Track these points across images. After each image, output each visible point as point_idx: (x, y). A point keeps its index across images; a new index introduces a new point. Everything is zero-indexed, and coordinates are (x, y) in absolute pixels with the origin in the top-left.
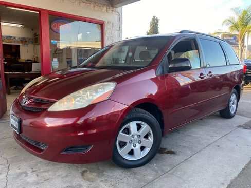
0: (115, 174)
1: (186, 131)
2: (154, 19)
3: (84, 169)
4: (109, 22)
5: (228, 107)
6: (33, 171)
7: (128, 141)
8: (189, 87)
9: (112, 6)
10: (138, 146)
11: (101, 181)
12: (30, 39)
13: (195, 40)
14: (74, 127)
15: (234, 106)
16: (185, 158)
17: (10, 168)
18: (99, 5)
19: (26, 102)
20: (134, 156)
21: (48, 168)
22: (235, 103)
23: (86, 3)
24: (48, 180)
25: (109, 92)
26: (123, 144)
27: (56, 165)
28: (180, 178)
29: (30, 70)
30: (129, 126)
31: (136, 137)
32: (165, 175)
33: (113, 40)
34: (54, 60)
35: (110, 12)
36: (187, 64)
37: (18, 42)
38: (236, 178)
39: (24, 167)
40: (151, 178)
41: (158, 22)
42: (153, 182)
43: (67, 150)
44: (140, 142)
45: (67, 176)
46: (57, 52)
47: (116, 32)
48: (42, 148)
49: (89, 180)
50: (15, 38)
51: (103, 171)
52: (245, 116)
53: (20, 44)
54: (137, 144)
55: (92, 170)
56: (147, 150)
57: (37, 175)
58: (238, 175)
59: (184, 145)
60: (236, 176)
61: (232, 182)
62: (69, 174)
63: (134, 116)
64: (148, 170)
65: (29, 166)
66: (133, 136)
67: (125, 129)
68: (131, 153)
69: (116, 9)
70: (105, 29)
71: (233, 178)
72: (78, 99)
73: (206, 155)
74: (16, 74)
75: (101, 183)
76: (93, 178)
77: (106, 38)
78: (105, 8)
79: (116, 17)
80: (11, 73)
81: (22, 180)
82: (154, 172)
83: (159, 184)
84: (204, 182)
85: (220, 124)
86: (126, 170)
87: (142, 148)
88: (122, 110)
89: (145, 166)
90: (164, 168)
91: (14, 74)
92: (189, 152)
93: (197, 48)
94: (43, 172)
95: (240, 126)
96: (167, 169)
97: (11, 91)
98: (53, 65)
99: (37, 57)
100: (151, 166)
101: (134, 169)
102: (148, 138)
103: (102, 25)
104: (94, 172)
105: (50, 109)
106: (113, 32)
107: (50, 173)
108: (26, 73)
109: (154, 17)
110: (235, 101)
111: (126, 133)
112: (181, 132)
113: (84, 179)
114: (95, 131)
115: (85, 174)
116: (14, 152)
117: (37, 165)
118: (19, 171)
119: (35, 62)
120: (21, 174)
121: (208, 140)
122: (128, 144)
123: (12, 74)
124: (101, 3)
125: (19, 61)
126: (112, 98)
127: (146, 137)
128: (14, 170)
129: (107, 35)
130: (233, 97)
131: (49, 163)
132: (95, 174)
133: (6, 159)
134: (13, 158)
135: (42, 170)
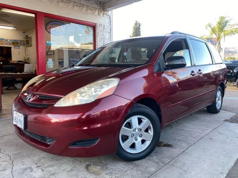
0: (118, 167)
1: (178, 126)
2: (136, 24)
3: (87, 163)
4: (100, 25)
5: (215, 103)
6: (38, 167)
7: (130, 135)
8: (177, 85)
9: (103, 10)
10: (140, 139)
11: (106, 174)
12: (21, 41)
13: (185, 40)
14: (79, 122)
15: (220, 102)
16: (182, 150)
17: (14, 164)
18: (92, 8)
19: (30, 99)
20: (136, 150)
21: (52, 163)
22: (221, 99)
23: (80, 6)
24: (54, 174)
25: (114, 87)
26: (125, 138)
27: (59, 160)
28: (180, 168)
29: (22, 70)
30: (131, 120)
31: (137, 130)
32: (166, 166)
33: (104, 42)
34: (49, 60)
35: (102, 15)
36: (182, 61)
37: (10, 44)
38: (233, 168)
39: (28, 162)
40: (153, 169)
41: (140, 26)
42: (156, 173)
43: (74, 144)
44: (141, 136)
45: (72, 170)
46: (49, 53)
47: (107, 34)
48: (49, 143)
49: (94, 173)
50: (7, 40)
51: (106, 165)
52: (229, 111)
53: (11, 46)
54: (138, 138)
55: (96, 164)
56: (148, 143)
57: (43, 170)
58: (234, 165)
59: (179, 138)
60: (233, 165)
61: (230, 171)
62: (74, 168)
63: (136, 110)
64: (150, 162)
65: (32, 162)
66: (134, 130)
67: (127, 123)
68: (133, 146)
69: (107, 13)
70: (97, 31)
71: (230, 167)
72: (84, 94)
73: (202, 147)
74: (9, 75)
75: (106, 176)
76: (98, 170)
77: (98, 40)
78: (97, 12)
79: (107, 20)
80: (3, 73)
81: (28, 176)
82: (155, 164)
83: (162, 175)
84: (204, 172)
85: (208, 119)
86: (128, 162)
87: (143, 141)
88: (126, 105)
89: (146, 158)
90: (164, 160)
91: (7, 75)
92: (185, 145)
93: (187, 48)
94: (47, 167)
95: (226, 120)
96: (167, 161)
97: (4, 91)
98: (48, 65)
99: (28, 58)
100: (152, 158)
101: (136, 161)
102: (148, 132)
103: (94, 27)
104: (98, 165)
105: (57, 105)
106: (104, 34)
107: (55, 167)
108: (19, 73)
109: (137, 22)
110: (221, 97)
111: (128, 128)
112: (173, 127)
113: (90, 173)
114: (99, 125)
115: (90, 168)
116: (15, 149)
117: (40, 160)
118: (24, 167)
119: (27, 63)
120: (26, 169)
121: (200, 133)
122: (130, 138)
123: (5, 75)
124: (93, 6)
125: (11, 62)
126: (116, 93)
127: (147, 131)
128: (18, 166)
129: (99, 37)
130: (219, 94)
131: (53, 159)
132: (99, 168)
133: (9, 156)
134: (15, 154)
135: (46, 165)
